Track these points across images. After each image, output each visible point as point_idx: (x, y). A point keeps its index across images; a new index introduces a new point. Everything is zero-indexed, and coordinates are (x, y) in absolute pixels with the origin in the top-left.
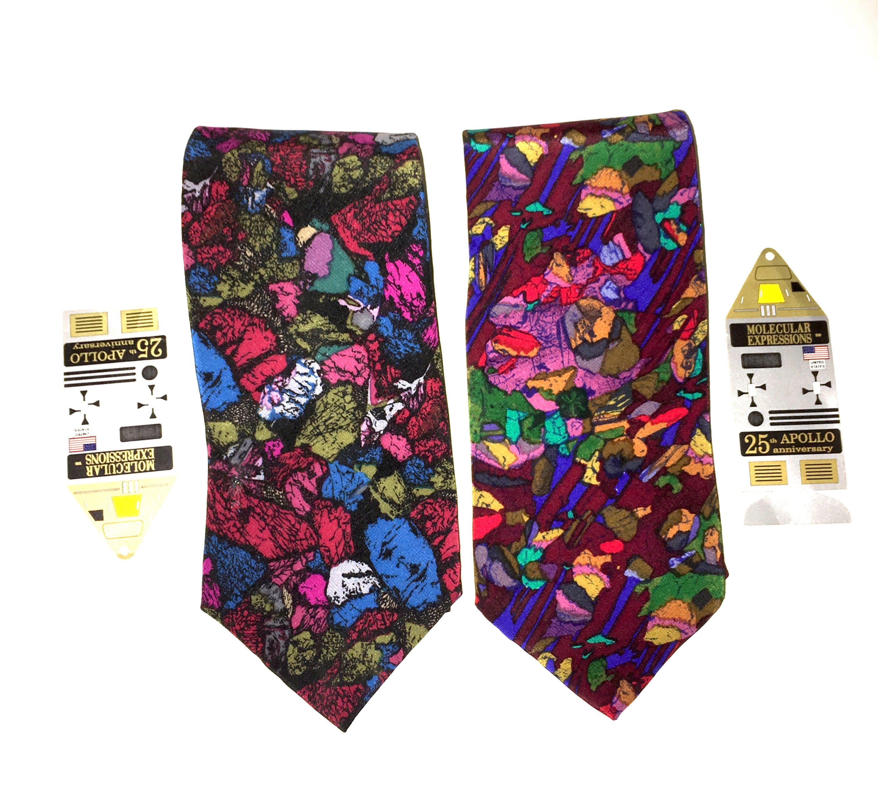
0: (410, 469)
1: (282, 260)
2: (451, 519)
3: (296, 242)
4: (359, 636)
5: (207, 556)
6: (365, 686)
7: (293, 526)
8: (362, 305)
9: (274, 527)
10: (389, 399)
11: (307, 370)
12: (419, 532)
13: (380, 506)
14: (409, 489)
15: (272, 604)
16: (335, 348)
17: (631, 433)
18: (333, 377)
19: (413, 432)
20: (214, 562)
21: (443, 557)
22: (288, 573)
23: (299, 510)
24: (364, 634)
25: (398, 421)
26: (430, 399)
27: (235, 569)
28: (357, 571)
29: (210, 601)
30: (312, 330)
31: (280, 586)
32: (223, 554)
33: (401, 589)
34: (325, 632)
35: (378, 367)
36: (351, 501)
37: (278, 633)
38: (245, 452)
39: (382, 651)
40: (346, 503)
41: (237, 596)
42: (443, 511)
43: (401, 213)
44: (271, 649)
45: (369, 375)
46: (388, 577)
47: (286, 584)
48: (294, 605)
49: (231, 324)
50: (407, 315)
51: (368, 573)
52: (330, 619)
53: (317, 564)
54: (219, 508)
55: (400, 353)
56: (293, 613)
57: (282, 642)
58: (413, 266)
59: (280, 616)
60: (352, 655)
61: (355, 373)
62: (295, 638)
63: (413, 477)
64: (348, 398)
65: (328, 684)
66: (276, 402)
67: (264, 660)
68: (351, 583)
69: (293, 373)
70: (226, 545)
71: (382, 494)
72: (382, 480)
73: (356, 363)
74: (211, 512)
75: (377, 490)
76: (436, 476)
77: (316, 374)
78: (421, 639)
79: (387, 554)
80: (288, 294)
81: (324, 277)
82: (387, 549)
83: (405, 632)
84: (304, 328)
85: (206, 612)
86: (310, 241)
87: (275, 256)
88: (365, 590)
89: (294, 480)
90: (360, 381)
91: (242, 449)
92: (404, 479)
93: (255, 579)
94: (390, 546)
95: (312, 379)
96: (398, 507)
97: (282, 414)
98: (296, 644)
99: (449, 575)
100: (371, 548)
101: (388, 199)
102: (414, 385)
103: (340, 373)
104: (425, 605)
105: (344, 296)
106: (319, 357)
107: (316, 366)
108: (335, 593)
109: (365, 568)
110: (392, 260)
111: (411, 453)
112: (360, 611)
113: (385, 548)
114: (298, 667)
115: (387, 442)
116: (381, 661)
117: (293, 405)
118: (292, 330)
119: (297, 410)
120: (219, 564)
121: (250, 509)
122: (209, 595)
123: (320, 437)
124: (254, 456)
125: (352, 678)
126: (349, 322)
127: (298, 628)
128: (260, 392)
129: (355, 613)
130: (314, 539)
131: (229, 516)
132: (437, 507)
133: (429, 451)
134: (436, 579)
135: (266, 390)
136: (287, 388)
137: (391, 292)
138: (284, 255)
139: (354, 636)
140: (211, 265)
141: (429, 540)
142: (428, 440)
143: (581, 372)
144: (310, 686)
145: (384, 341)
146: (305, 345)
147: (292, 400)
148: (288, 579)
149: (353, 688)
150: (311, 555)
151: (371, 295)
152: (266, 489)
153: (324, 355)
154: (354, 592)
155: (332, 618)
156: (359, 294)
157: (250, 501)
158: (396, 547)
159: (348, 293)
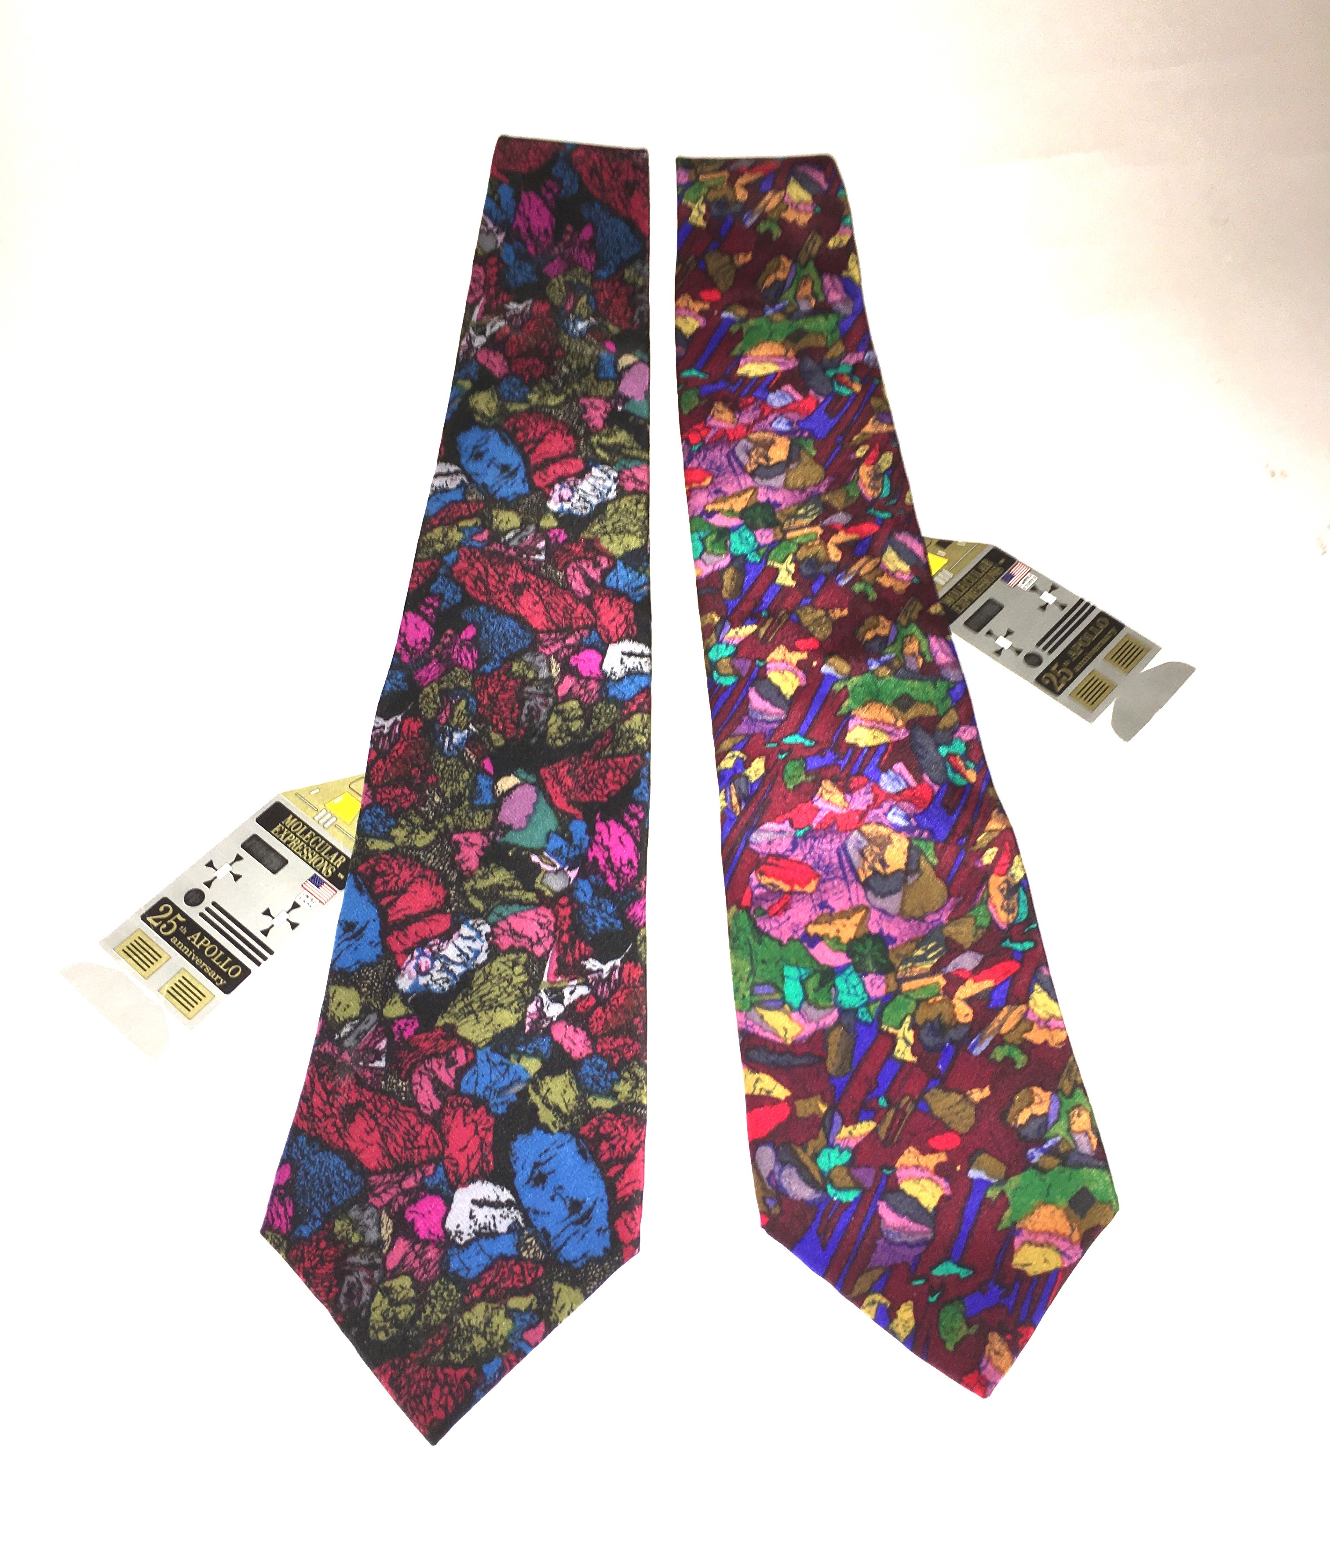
0: (586, 1069)
1: (473, 808)
2: (636, 1143)
3: (493, 791)
4: (483, 1294)
5: (287, 1160)
6: (479, 1372)
7: (413, 1128)
8: (558, 866)
9: (387, 1129)
10: (572, 980)
11: (473, 934)
12: (588, 1155)
13: (540, 1113)
14: (583, 1096)
15: (363, 1234)
16: (516, 908)
17: (949, 991)
18: (505, 942)
19: (597, 1027)
20: (294, 1170)
21: (619, 1196)
22: (393, 1191)
23: (425, 1107)
24: (492, 1292)
25: (579, 1008)
26: (625, 987)
27: (321, 1182)
28: (493, 1198)
29: (277, 1223)
30: (491, 887)
31: (379, 1210)
32: (309, 1158)
33: (553, 1233)
34: (434, 1282)
35: (565, 938)
36: (499, 1100)
37: (363, 1274)
38: (365, 1032)
39: (514, 1320)
40: (492, 1102)
41: (315, 1219)
42: (626, 1129)
43: (622, 772)
44: (350, 1295)
45: (552, 946)
46: (536, 1212)
47: (388, 1206)
48: (394, 1236)
49: (396, 871)
50: (612, 883)
51: (509, 1204)
52: (444, 1262)
53: (437, 1181)
54: (316, 1101)
55: (595, 928)
56: (391, 1247)
57: (366, 1287)
58: (629, 829)
59: (371, 1251)
60: (469, 1321)
61: (535, 939)
62: (387, 1284)
63: (590, 1081)
64: (518, 969)
65: (424, 1363)
66: (423, 969)
67: (336, 1313)
68: (483, 1215)
69: (455, 936)
70: (317, 1148)
71: (544, 1099)
72: (548, 1079)
73: (537, 928)
74: (304, 1106)
75: (537, 1091)
76: (622, 1082)
77: (484, 938)
78: (572, 1310)
79: (539, 1179)
80: (472, 845)
81: (520, 829)
82: (540, 1173)
83: (552, 1296)
84: (482, 884)
85: (267, 1238)
86: (510, 791)
87: (466, 803)
88: (502, 1227)
89: (426, 1069)
90: (539, 951)
91: (362, 1027)
92: (578, 1081)
93: (345, 1198)
94: (546, 1169)
95: (477, 945)
96: (564, 1118)
97: (427, 985)
98: (387, 1292)
99: (625, 1221)
100: (517, 1167)
101: (609, 756)
102: (606, 968)
103: (515, 937)
104: (584, 1260)
105: (539, 852)
106: (493, 918)
107: (486, 929)
108: (458, 1226)
109: (506, 1195)
110: (604, 820)
111: (590, 1051)
112: (490, 1257)
113: (537, 1172)
114: (384, 1328)
115: (560, 1033)
116: (511, 1335)
117: (445, 975)
118: (467, 886)
119: (448, 981)
120: (301, 1173)
121: (359, 1104)
122: (277, 1212)
123: (473, 1017)
124: (377, 1036)
125: (463, 1356)
126: (538, 880)
127: (394, 1270)
128: (408, 955)
129: (483, 1260)
130: (438, 1147)
131: (328, 1112)
132: (619, 1125)
133: (615, 1050)
134: (605, 1223)
135: (416, 953)
136: (442, 953)
137: (597, 852)
138: (477, 802)
139: (477, 1294)
140: (391, 807)
141: (603, 1168)
142: (616, 1037)
143: (875, 914)
144: (396, 1362)
145: (577, 908)
146: (478, 904)
147: (444, 968)
148: (391, 1200)
149: (462, 1373)
150: (430, 1169)
151: (571, 855)
152: (385, 1079)
153: (500, 915)
154: (485, 1228)
155: (448, 1262)
156: (557, 853)
157: (361, 1094)
158: (554, 1172)
159: (545, 849)
